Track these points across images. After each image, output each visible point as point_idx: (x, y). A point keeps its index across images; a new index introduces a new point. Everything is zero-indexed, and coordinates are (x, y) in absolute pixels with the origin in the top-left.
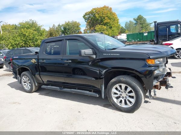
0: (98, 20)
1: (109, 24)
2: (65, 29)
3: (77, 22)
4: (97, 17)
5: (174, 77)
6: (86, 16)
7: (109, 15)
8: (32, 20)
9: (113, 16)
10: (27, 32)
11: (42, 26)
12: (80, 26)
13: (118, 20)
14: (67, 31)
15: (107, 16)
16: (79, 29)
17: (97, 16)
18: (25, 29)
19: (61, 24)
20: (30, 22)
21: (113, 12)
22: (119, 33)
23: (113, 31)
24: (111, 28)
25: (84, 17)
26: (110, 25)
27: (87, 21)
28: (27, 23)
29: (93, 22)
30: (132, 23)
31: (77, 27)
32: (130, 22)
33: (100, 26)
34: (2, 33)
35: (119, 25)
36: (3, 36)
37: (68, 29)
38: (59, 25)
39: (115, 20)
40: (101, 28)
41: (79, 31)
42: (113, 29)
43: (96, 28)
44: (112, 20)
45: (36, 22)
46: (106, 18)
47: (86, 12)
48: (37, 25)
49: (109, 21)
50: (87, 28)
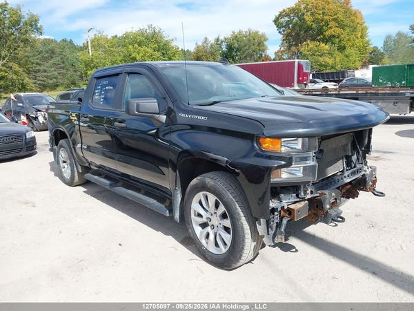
0: (310, 28)
1: (337, 40)
2: (230, 48)
3: (260, 33)
4: (309, 22)
5: (382, 194)
6: (282, 20)
7: (340, 16)
8: (153, 26)
9: (353, 18)
10: (139, 53)
11: (173, 40)
12: (266, 43)
13: (364, 30)
14: (234, 54)
15: (335, 20)
16: (264, 51)
17: (308, 18)
18: (136, 45)
19: (222, 38)
20: (148, 31)
21: (353, 8)
22: (365, 62)
23: (347, 56)
24: (342, 49)
25: (276, 21)
26: (340, 41)
27: (284, 31)
28: (142, 33)
29: (298, 34)
30: (406, 37)
31: (259, 44)
32: (400, 35)
33: (312, 45)
34: (90, 54)
35: (368, 43)
36: (92, 61)
37: (238, 50)
38: (217, 40)
39: (355, 28)
40: (316, 49)
41: (261, 55)
42: (348, 51)
43: (302, 49)
44: (348, 30)
45: (161, 31)
46: (332, 24)
47: (281, 10)
48: (162, 37)
49: (339, 30)
50: (282, 49)
